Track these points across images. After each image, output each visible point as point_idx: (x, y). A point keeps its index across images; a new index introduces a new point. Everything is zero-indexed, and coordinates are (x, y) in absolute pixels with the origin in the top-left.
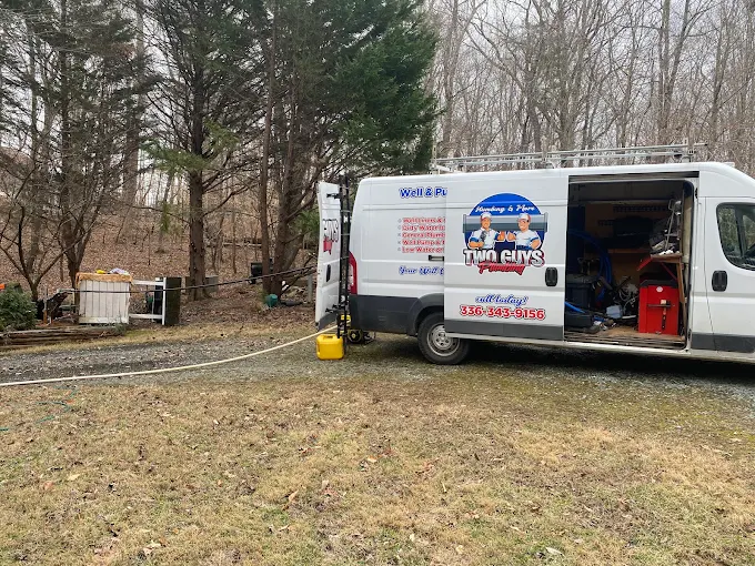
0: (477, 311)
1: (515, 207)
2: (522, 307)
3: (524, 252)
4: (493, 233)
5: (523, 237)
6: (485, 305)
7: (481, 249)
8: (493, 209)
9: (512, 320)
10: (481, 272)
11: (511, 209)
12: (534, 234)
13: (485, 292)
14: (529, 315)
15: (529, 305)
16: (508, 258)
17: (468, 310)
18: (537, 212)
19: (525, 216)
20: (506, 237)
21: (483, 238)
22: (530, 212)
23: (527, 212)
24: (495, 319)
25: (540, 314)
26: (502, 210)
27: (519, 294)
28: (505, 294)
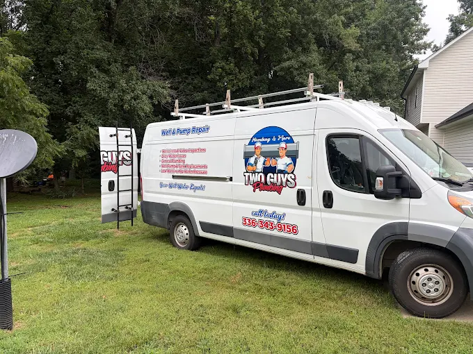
0: (253, 223)
1: (277, 137)
2: (282, 222)
3: (282, 175)
4: (262, 159)
5: (282, 163)
6: (257, 218)
7: (254, 172)
8: (263, 140)
9: (275, 233)
10: (254, 191)
11: (274, 139)
12: (289, 160)
13: (257, 208)
14: (287, 229)
15: (286, 221)
16: (272, 180)
17: (247, 221)
18: (292, 141)
19: (283, 145)
20: (271, 163)
21: (256, 163)
22: (287, 142)
23: (284, 141)
24: (265, 231)
25: (294, 229)
26: (269, 140)
27: (280, 211)
28: (270, 210)
